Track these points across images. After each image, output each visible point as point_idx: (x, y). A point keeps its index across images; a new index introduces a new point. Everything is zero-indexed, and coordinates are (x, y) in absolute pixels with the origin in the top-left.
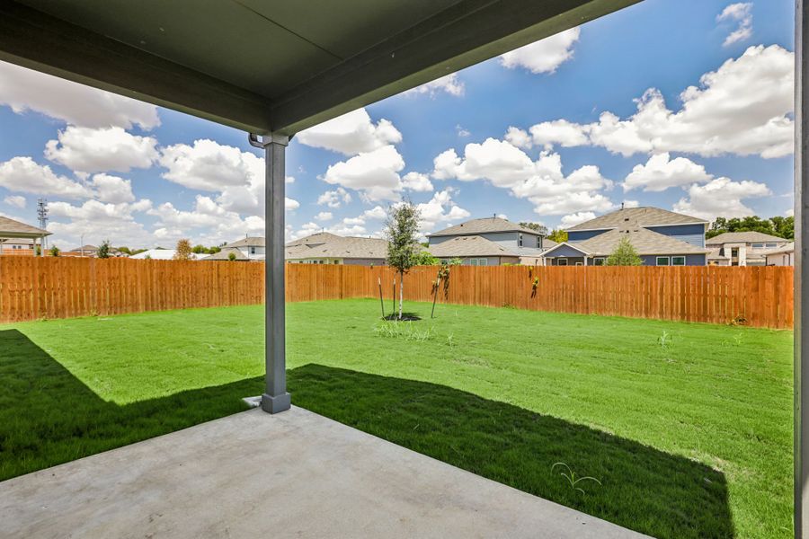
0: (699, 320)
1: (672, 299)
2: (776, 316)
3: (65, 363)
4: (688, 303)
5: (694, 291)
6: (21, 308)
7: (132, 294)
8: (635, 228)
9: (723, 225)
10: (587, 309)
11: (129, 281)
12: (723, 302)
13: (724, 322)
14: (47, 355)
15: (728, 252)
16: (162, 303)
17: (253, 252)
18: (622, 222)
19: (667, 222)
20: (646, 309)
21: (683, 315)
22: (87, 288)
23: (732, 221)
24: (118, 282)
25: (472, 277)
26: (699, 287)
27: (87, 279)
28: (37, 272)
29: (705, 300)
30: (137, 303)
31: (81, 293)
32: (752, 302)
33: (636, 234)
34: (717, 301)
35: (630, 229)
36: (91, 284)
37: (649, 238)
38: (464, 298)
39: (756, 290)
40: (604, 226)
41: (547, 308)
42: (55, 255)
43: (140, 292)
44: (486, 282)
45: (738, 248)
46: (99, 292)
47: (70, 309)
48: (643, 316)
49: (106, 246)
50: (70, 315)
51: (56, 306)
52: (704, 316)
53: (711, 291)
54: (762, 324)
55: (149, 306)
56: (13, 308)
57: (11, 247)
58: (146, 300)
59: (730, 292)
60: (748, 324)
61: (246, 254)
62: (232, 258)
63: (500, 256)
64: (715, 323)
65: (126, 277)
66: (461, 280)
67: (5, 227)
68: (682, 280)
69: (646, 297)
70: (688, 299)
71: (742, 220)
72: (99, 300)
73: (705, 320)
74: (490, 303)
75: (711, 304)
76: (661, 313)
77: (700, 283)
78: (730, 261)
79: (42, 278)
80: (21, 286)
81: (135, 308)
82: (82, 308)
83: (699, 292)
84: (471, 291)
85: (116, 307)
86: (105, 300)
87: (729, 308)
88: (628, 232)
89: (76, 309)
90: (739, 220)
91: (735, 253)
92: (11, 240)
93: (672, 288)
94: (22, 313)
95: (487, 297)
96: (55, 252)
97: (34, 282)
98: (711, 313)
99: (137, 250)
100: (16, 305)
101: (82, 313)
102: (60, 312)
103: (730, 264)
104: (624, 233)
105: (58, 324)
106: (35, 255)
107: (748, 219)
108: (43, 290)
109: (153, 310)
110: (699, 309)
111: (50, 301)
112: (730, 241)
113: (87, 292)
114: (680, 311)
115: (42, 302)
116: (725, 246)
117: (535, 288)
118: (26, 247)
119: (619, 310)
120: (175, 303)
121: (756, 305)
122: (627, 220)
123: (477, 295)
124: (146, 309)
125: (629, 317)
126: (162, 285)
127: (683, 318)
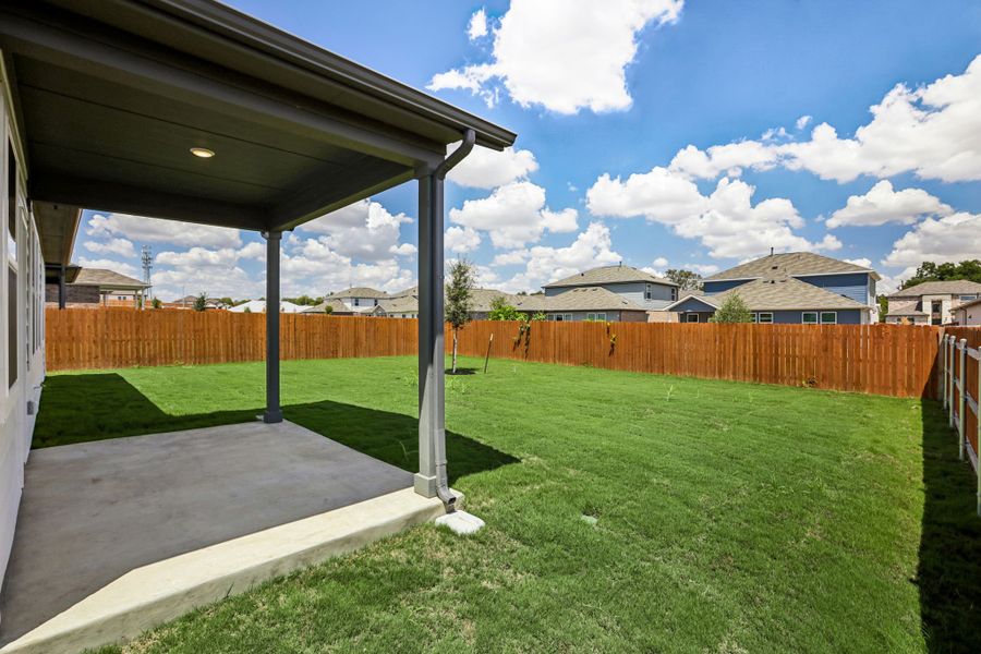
0: (771, 381)
1: (745, 359)
2: (844, 377)
3: (147, 395)
4: (761, 364)
5: (766, 351)
6: (121, 356)
7: (214, 346)
8: (783, 278)
9: (931, 272)
10: (662, 370)
11: (212, 333)
12: (794, 362)
13: (795, 384)
14: (136, 390)
15: (927, 308)
16: (241, 355)
17: (357, 305)
18: (769, 270)
19: (821, 271)
20: (720, 368)
21: (755, 375)
22: (175, 340)
23: (944, 266)
24: (201, 334)
25: (552, 335)
26: (771, 346)
27: (175, 332)
28: (134, 324)
29: (777, 360)
30: (219, 355)
31: (170, 344)
32: (822, 362)
33: (782, 286)
34: (788, 361)
35: (777, 279)
36: (178, 336)
37: (797, 289)
38: (544, 356)
39: (826, 350)
40: (747, 276)
41: (624, 368)
42: (156, 306)
43: (221, 344)
44: (565, 338)
45: (941, 302)
46: (185, 343)
47: (161, 358)
48: (717, 377)
49: (203, 298)
50: (161, 364)
51: (149, 355)
52: (775, 377)
53: (782, 352)
54: (831, 386)
55: (230, 358)
56: (114, 356)
57: (116, 298)
58: (228, 350)
59: (800, 351)
60: (817, 386)
61: (349, 306)
62: (329, 310)
63: (621, 311)
64: (786, 385)
65: (209, 330)
66: (542, 337)
67: (110, 281)
68: (754, 339)
69: (720, 357)
70: (761, 360)
71: (957, 265)
72: (186, 350)
73: (776, 382)
74: (570, 362)
75: (782, 365)
76: (734, 374)
77: (771, 342)
78: (930, 319)
79: (137, 330)
80: (121, 337)
81: (217, 360)
82: (171, 358)
83: (771, 351)
84: (550, 349)
85: (201, 358)
86: (190, 351)
87: (800, 369)
88: (773, 282)
89: (166, 357)
90: (953, 265)
91: (937, 307)
92: (116, 292)
93: (745, 347)
94: (122, 361)
95: (566, 355)
96: (157, 303)
97: (131, 334)
98: (782, 373)
99: (240, 301)
100: (117, 354)
101: (171, 363)
102: (152, 361)
103: (930, 324)
104: (768, 285)
105: (150, 371)
106: (137, 308)
107: (965, 264)
108: (139, 340)
109: (233, 361)
110: (771, 370)
111: (144, 351)
112: (930, 292)
113: (176, 343)
114: (752, 372)
115: (138, 352)
116: (924, 298)
117: (613, 345)
118: (130, 298)
119: (694, 370)
120: (254, 355)
121: (826, 365)
122: (774, 268)
123: (557, 352)
124: (228, 360)
125: (703, 377)
126: (241, 339)
127: (755, 379)
